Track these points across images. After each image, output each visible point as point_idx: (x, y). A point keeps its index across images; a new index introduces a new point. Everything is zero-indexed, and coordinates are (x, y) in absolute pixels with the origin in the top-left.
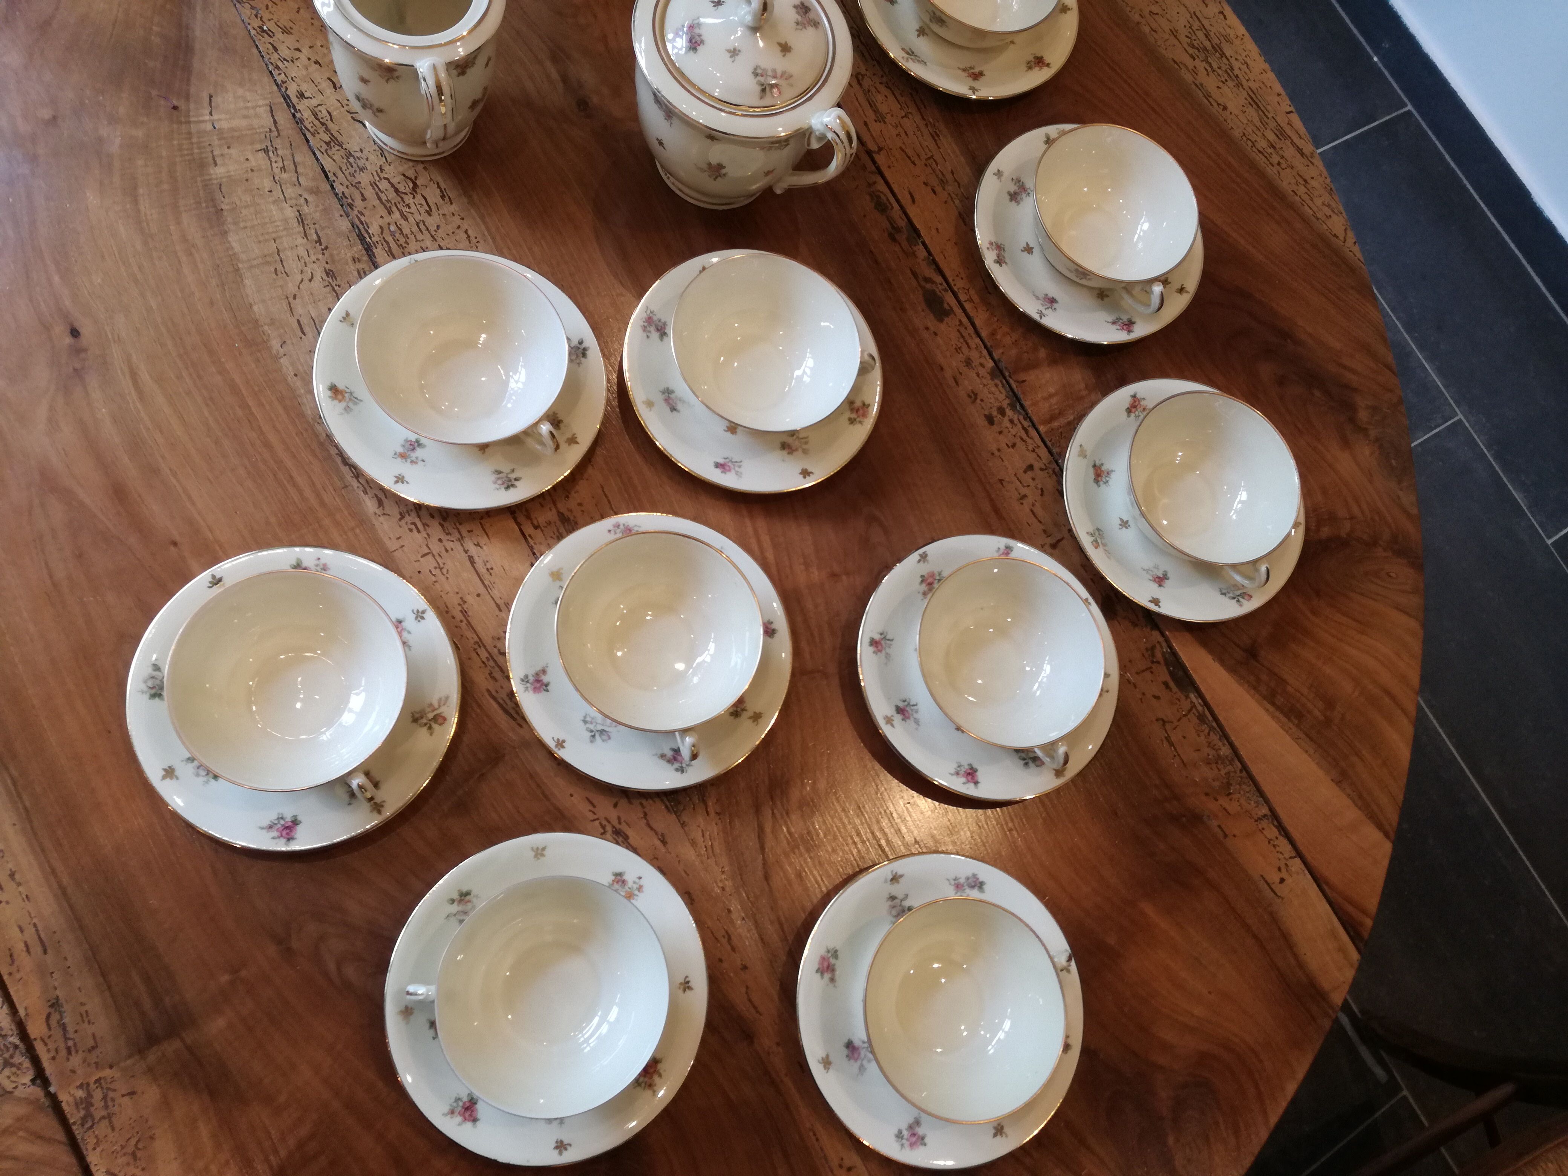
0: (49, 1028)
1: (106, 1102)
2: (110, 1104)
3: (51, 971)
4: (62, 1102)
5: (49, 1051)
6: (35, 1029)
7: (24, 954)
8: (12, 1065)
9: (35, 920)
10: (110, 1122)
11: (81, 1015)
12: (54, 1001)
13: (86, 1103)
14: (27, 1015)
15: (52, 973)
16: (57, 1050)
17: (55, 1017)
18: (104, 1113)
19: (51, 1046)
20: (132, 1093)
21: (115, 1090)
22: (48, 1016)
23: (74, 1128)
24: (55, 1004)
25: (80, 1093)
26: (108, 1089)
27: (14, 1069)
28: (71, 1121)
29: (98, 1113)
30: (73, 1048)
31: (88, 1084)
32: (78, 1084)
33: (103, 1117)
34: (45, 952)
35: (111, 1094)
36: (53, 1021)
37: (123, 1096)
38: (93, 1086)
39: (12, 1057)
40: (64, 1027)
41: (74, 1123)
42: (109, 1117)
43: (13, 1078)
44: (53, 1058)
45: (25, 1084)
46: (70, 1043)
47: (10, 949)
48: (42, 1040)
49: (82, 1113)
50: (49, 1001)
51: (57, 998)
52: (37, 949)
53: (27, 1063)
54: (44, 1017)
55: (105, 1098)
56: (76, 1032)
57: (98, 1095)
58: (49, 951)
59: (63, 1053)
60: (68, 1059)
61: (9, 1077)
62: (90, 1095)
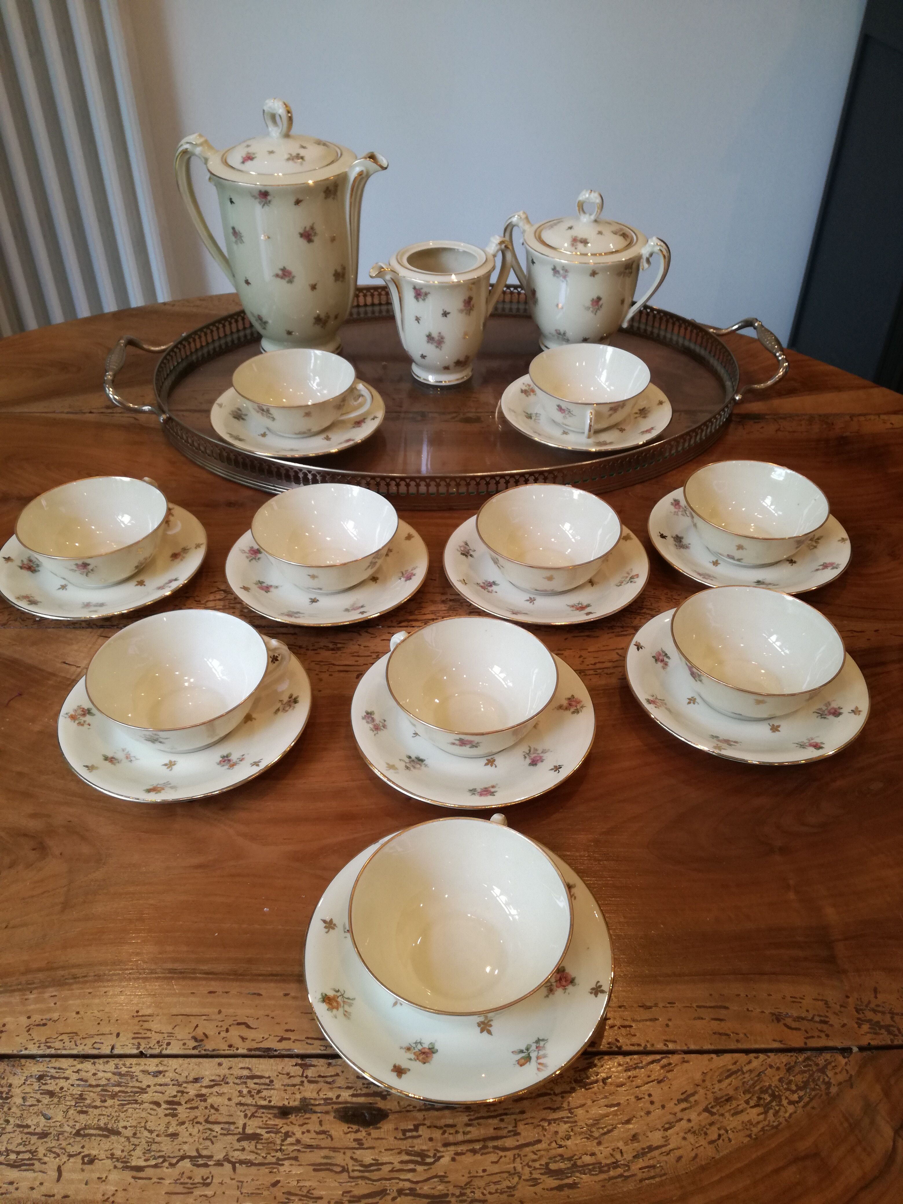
0: (799, 1029)
1: (879, 1012)
2: (880, 1009)
3: (745, 1010)
4: (869, 1043)
5: (819, 1037)
6: (797, 1040)
7: (723, 1024)
8: (825, 1067)
9: (694, 1005)
10: (897, 1014)
11: (794, 1002)
12: (774, 1017)
13: (876, 1027)
14: (781, 1041)
15: (748, 1010)
16: (821, 1031)
17: (789, 1021)
18: (888, 1016)
19: (816, 1033)
20: (875, 990)
21: (869, 1002)
22: (786, 1025)
23: (896, 1043)
24: (778, 1018)
25: (866, 1027)
26: (867, 1006)
27: (829, 1067)
28: (889, 1043)
29: (887, 1020)
30: (822, 1019)
31: (859, 1019)
32: (856, 1026)
33: (892, 1018)
34: (726, 1008)
35: (872, 1005)
36: (794, 1025)
37: (876, 997)
38: (861, 1016)
39: (817, 1065)
40: (799, 1019)
41: (892, 1041)
42: (893, 1014)
43: (838, 1071)
44: (827, 1036)
45: (846, 1063)
46: (817, 1019)
47: (715, 1033)
48: (807, 1038)
49: (883, 1031)
50: (773, 1020)
51: (773, 1014)
52: (723, 1013)
53: (827, 1056)
54: (786, 1029)
55: (874, 1011)
56: (807, 1011)
57: (869, 1015)
58: (727, 1005)
59: (825, 1027)
60: (832, 1026)
61: (836, 1073)
62: (869, 1021)
